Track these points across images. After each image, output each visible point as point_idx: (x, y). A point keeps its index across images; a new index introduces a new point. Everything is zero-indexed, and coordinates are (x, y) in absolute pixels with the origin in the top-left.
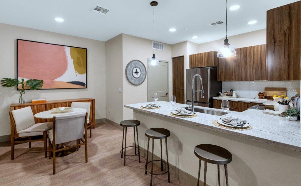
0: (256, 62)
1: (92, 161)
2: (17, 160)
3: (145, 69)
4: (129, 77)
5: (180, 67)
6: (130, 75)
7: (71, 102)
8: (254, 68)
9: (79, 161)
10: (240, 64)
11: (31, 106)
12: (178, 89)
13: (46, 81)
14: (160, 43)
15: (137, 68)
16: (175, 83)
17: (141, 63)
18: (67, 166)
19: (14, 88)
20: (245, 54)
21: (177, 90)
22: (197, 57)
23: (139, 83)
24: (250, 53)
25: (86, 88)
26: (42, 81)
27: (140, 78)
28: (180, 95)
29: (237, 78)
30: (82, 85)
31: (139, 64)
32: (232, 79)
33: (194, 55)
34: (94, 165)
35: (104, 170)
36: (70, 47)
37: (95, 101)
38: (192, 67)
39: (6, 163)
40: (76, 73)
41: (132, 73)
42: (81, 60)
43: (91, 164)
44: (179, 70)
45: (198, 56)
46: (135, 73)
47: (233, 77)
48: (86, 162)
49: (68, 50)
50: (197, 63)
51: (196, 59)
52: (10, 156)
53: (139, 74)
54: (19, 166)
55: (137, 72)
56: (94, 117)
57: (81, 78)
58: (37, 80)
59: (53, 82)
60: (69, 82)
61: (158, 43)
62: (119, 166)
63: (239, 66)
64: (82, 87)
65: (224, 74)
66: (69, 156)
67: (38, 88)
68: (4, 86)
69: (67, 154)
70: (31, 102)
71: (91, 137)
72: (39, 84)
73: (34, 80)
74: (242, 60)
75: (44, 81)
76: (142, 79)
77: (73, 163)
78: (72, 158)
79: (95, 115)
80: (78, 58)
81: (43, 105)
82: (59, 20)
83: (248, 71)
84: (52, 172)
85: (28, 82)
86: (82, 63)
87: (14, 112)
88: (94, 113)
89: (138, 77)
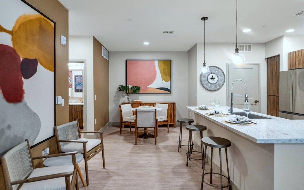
1: (159, 145)
2: (123, 135)
3: (223, 75)
4: (204, 84)
5: (275, 69)
6: (205, 81)
7: (155, 104)
9: (152, 143)
11: (131, 104)
12: (273, 96)
13: (142, 87)
14: (244, 44)
15: (213, 74)
16: (269, 89)
17: (218, 69)
18: (144, 143)
19: (124, 92)
21: (272, 98)
22: (297, 55)
23: (215, 89)
25: (171, 93)
26: (140, 87)
27: (216, 84)
28: (275, 104)
30: (167, 91)
31: (215, 70)
33: (293, 52)
34: (159, 147)
35: (163, 150)
36: (158, 61)
37: (175, 104)
38: (291, 69)
39: (118, 135)
40: (162, 80)
41: (208, 79)
42: (166, 70)
43: (158, 146)
44: (274, 74)
45: (299, 53)
46: (211, 79)
48: (156, 144)
49: (156, 63)
50: (297, 63)
51: (297, 57)
52: (120, 133)
53: (216, 80)
54: (122, 138)
55: (213, 78)
56: (174, 117)
57: (167, 85)
58: (137, 87)
59: (147, 88)
60: (158, 88)
61: (242, 44)
62: (175, 151)
64: (167, 92)
66: (148, 139)
67: (137, 92)
68: (120, 90)
69: (148, 138)
70: (133, 102)
71: (168, 132)
72: (138, 89)
73: (135, 87)
75: (141, 87)
76: (219, 84)
77: (149, 143)
78: (149, 140)
79: (175, 116)
80: (164, 69)
81: (139, 104)
82: (146, 43)
84: (135, 144)
85: (132, 88)
86: (167, 72)
87: (122, 106)
88: (174, 114)
89: (214, 83)
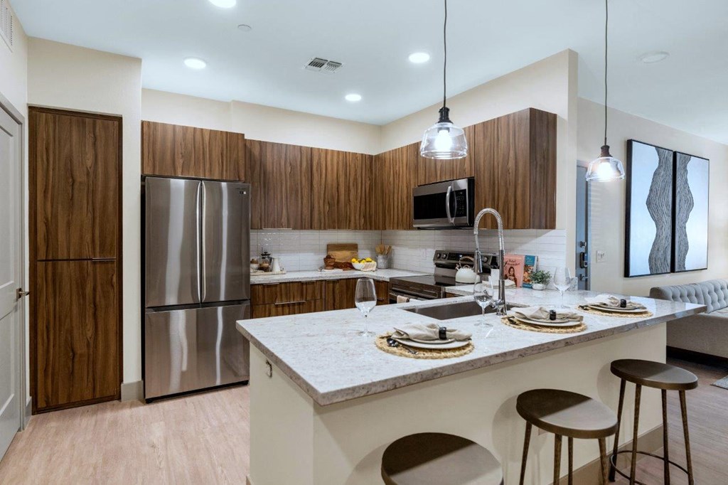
0: (330, 186)
8: (326, 201)
10: (299, 187)
20: (309, 162)
24: (319, 163)
29: (292, 222)
32: (280, 225)
38: (156, 173)
47: (284, 220)
51: (177, 144)
63: (297, 191)
65: (261, 209)
74: (303, 179)
83: (316, 205)
